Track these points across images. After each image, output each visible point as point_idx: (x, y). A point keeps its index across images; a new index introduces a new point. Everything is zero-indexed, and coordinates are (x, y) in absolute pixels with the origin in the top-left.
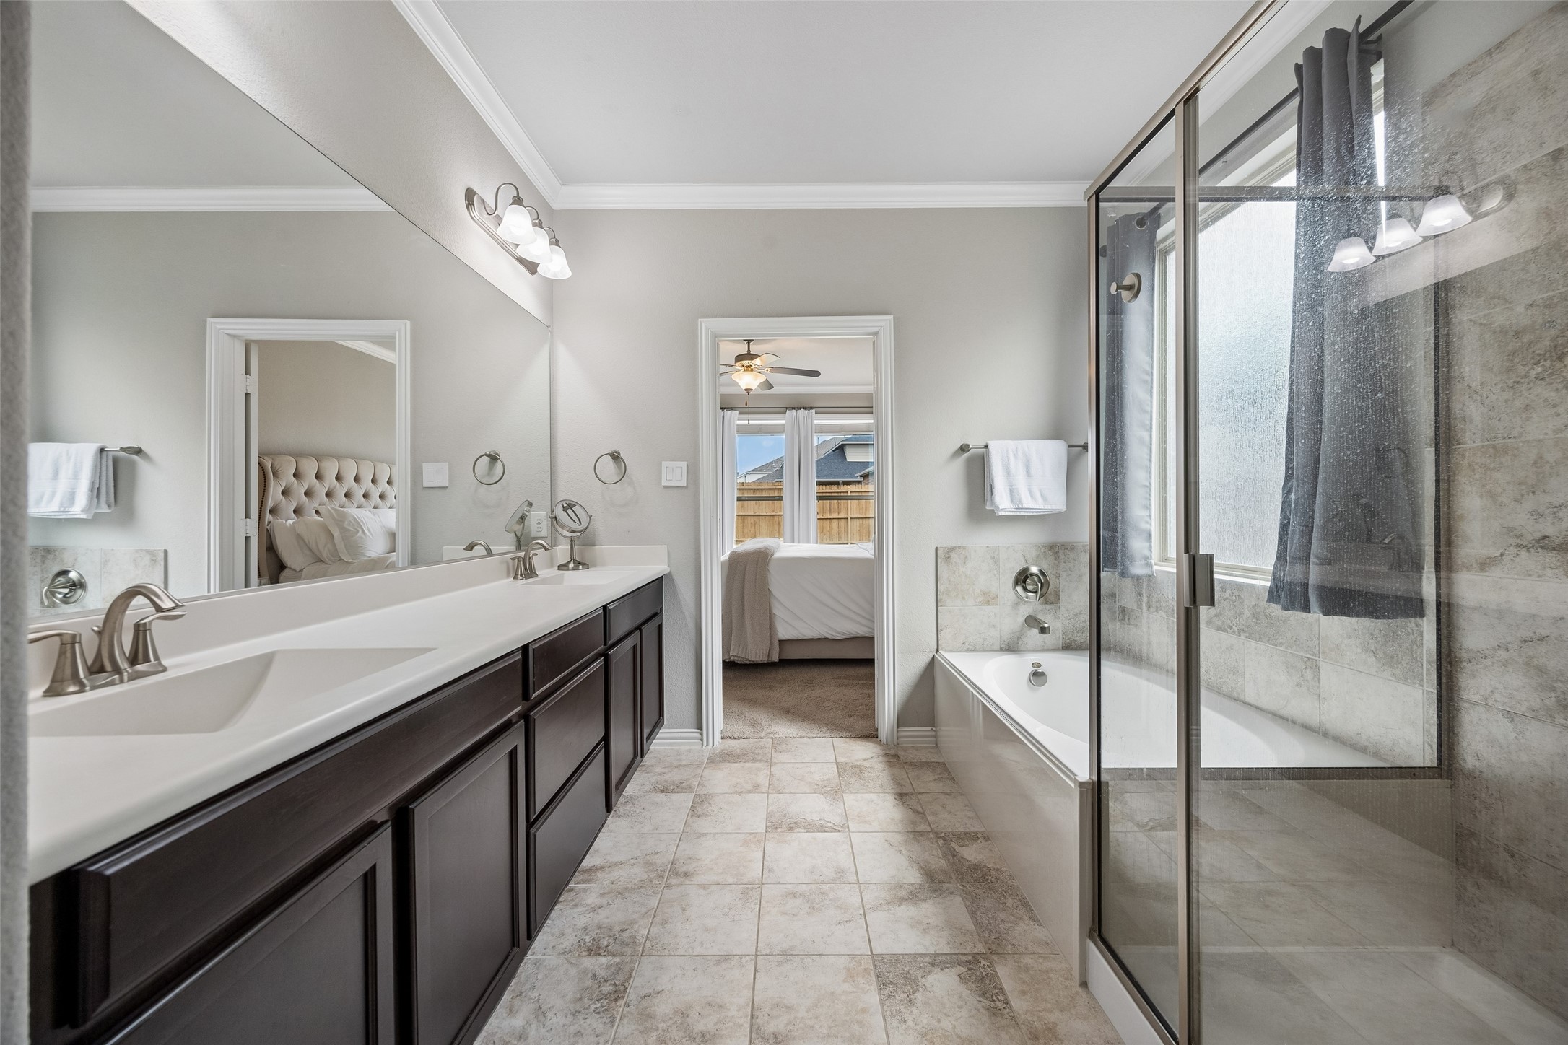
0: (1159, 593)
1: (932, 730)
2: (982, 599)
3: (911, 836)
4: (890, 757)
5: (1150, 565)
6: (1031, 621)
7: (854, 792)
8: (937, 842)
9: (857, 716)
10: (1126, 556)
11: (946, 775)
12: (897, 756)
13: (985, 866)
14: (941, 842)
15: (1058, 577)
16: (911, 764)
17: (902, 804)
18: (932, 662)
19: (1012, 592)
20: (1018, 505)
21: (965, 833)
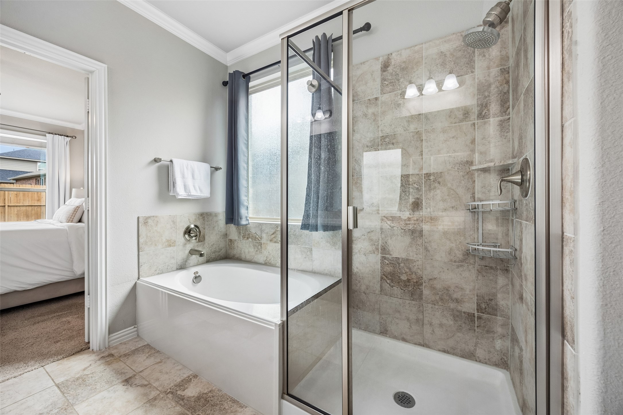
0: (249, 231)
1: (135, 327)
2: (166, 244)
3: (148, 405)
4: (106, 358)
5: (247, 220)
6: (192, 252)
7: (85, 399)
8: (167, 397)
9: (63, 340)
10: (239, 217)
11: (153, 351)
12: (111, 355)
13: (203, 394)
14: (170, 396)
15: (204, 229)
16: (125, 355)
17: (131, 386)
18: (135, 287)
19: (183, 238)
20: (188, 193)
21: (182, 381)
